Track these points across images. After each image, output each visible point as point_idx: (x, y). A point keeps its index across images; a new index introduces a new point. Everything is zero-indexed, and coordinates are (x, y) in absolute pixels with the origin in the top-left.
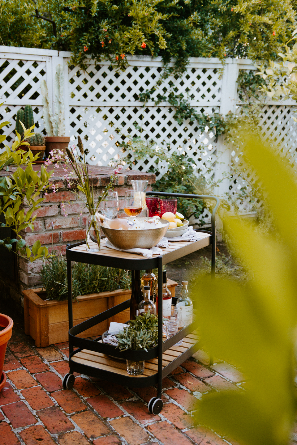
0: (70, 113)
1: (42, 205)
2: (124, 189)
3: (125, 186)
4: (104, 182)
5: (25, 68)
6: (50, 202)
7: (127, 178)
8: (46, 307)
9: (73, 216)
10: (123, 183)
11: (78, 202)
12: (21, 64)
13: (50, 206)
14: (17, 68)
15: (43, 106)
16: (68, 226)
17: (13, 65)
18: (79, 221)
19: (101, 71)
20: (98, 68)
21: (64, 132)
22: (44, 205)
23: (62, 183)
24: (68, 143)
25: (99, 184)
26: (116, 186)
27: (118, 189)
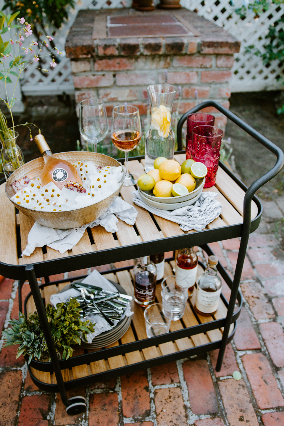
1: (93, 73)
2: (197, 58)
3: (198, 55)
4: (169, 49)
6: (102, 70)
7: (201, 45)
9: (131, 88)
10: (195, 51)
11: (137, 72)
13: (104, 75)
16: (125, 99)
18: (138, 94)
22: (96, 73)
23: (115, 49)
25: (162, 51)
26: (186, 54)
27: (187, 58)
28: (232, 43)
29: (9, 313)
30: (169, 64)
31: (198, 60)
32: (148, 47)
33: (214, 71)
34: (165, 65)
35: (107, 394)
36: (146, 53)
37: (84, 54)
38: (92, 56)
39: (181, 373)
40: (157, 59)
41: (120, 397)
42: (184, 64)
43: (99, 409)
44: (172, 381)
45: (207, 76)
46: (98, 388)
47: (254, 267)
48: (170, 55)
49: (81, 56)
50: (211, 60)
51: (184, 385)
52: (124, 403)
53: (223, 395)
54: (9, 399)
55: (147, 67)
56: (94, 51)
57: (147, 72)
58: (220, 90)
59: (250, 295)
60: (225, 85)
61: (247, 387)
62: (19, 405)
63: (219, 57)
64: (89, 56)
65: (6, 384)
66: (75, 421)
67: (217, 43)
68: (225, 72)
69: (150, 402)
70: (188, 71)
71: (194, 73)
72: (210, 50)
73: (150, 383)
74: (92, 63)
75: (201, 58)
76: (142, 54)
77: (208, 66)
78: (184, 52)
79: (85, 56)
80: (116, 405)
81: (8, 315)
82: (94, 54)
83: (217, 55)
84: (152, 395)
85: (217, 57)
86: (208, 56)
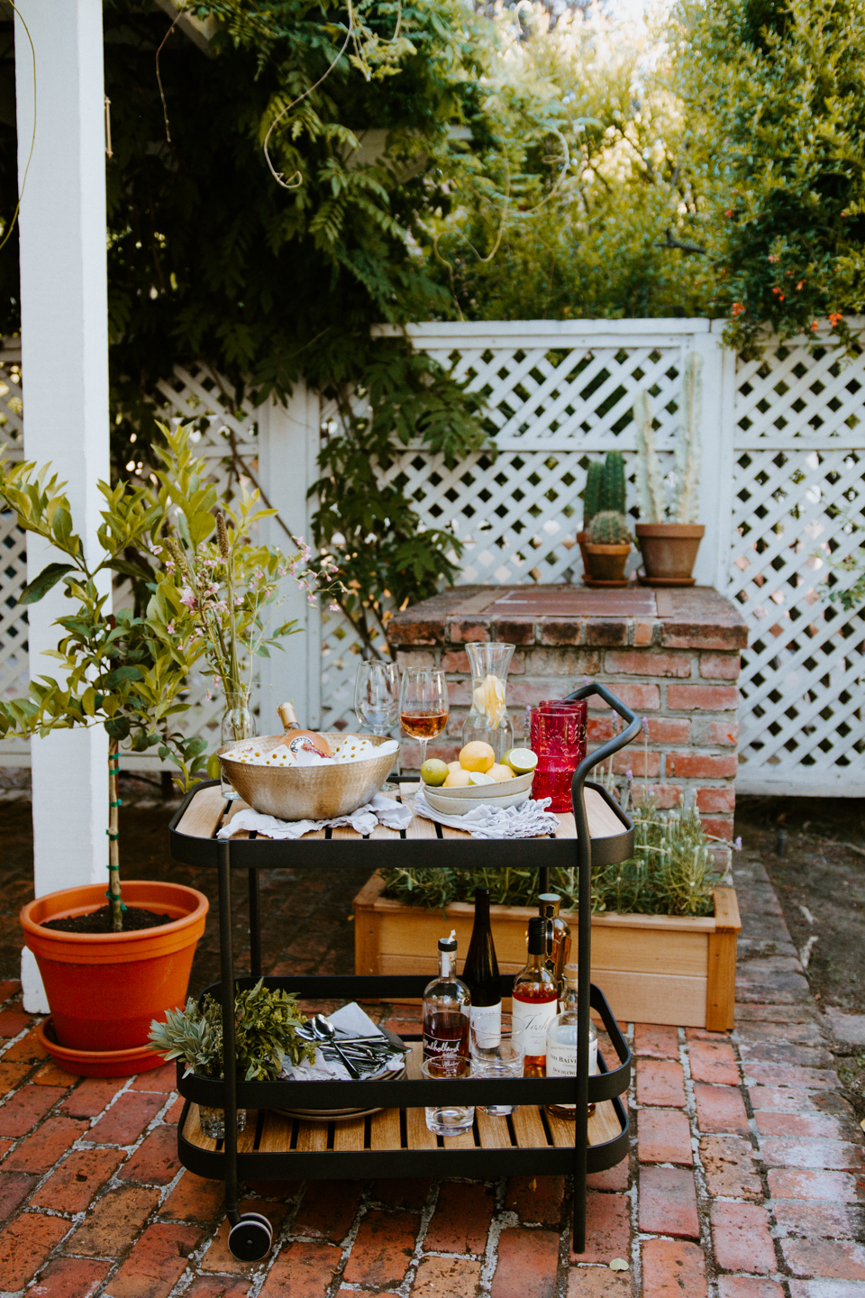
0: (738, 467)
2: (657, 658)
3: (657, 650)
4: (594, 635)
5: (630, 365)
6: (457, 672)
7: (661, 630)
8: (381, 914)
10: (649, 642)
11: (529, 679)
12: (621, 357)
13: (459, 682)
14: (613, 366)
15: (636, 452)
17: (603, 361)
19: (791, 361)
20: (782, 353)
21: (696, 512)
23: (483, 630)
24: (698, 539)
25: (579, 640)
26: (630, 648)
27: (634, 655)
28: (728, 629)
29: (164, 1110)
30: (596, 666)
31: (659, 662)
32: (550, 629)
33: (698, 686)
34: (589, 668)
35: (321, 1245)
36: (546, 641)
37: (423, 638)
38: (439, 644)
39: (493, 1242)
40: (570, 656)
41: (346, 1254)
42: (630, 666)
43: (297, 1261)
44: (468, 1251)
45: (681, 696)
46: (306, 1236)
47: (750, 1116)
48: (598, 648)
49: (416, 642)
50: (687, 662)
51: (492, 1259)
52: (352, 1263)
53: (571, 1285)
54: (123, 1221)
55: (549, 670)
56: (442, 632)
57: (549, 680)
58: (713, 727)
59: (717, 1156)
60: (725, 718)
61: (634, 1285)
62: (139, 1233)
63: (704, 657)
64: (433, 642)
65: (123, 1203)
66: (242, 1269)
67: (696, 627)
68: (722, 689)
69: (408, 1270)
70: (637, 682)
71: (652, 687)
72: (683, 641)
73: (419, 1246)
74: (438, 657)
75: (664, 657)
76: (538, 644)
77: (681, 674)
78: (625, 642)
79: (423, 642)
80: (333, 1262)
81: (161, 1114)
82: (443, 639)
83: (700, 652)
84: (415, 1262)
85: (700, 657)
86: (680, 654)
